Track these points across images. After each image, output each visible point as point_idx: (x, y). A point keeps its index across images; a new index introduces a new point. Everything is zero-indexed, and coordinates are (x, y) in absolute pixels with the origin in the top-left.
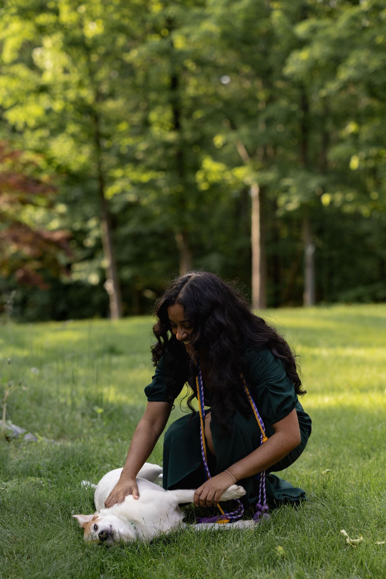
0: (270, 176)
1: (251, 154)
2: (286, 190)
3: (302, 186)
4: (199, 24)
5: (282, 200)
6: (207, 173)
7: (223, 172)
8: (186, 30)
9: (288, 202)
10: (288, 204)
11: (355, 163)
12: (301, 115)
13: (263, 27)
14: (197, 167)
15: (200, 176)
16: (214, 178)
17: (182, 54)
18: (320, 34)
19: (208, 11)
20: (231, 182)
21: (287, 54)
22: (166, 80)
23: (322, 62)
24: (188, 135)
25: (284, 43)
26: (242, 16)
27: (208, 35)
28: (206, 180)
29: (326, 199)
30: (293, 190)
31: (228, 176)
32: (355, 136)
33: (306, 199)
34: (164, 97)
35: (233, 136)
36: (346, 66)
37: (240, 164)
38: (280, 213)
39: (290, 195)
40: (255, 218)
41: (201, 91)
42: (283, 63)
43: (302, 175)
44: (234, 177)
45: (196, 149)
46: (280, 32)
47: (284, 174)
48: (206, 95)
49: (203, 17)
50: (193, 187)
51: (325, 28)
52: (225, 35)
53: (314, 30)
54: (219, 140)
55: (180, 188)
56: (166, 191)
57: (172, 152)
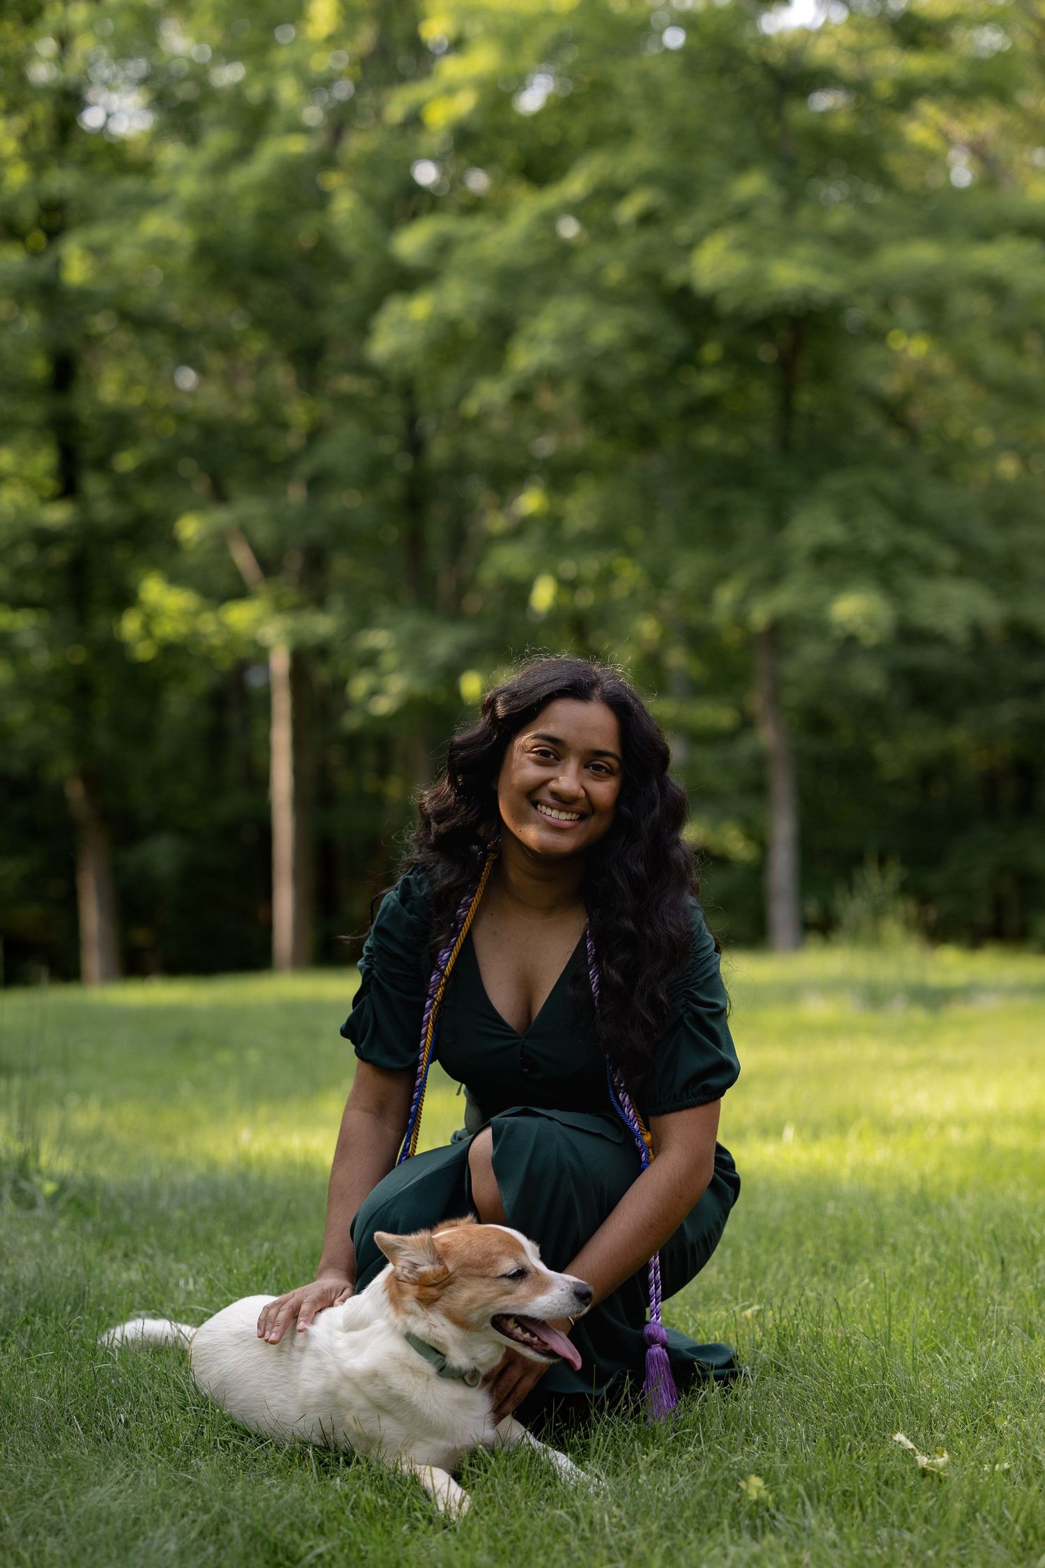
0: (323, 625)
1: (269, 566)
2: (370, 660)
3: (412, 648)
4: (136, 220)
5: (359, 686)
6: (150, 618)
7: (196, 614)
8: (100, 233)
9: (374, 692)
10: (376, 698)
11: (543, 595)
12: (404, 464)
13: (305, 234)
14: (125, 599)
15: (130, 625)
16: (168, 629)
17: (85, 297)
18: (461, 255)
19: (159, 185)
20: (216, 641)
21: (374, 303)
22: (39, 368)
23: (471, 326)
24: (105, 511)
25: (364, 276)
26: (250, 205)
27: (160, 248)
28: (147, 631)
29: (472, 686)
30: (389, 660)
31: (208, 624)
32: (552, 522)
33: (421, 687)
34: (34, 412)
35: (222, 517)
36: (532, 339)
37: (239, 592)
38: (352, 722)
39: (381, 675)
40: (281, 737)
41: (135, 399)
42: (363, 328)
43: (411, 622)
44: (222, 625)
45: (120, 554)
46: (350, 245)
47: (363, 620)
48: (148, 407)
49: (149, 202)
50: (113, 650)
51: (474, 238)
52: (205, 251)
53: (443, 247)
54: (190, 528)
55: (79, 655)
56: (42, 660)
57: (59, 556)
